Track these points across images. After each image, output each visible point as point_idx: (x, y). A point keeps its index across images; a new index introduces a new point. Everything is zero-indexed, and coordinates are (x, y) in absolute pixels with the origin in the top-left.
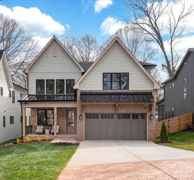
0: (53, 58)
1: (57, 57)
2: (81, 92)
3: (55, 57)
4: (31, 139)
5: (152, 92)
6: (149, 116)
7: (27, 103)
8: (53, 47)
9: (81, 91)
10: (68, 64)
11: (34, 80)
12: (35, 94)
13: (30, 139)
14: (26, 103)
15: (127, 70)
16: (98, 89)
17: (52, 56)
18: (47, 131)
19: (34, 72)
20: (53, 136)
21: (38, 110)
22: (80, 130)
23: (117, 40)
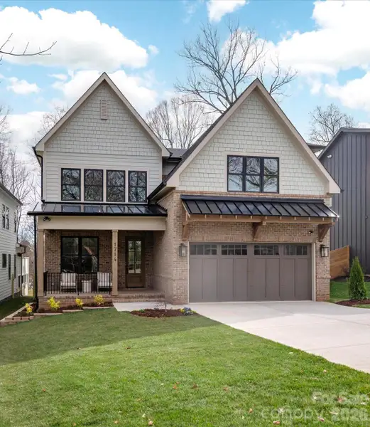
0: (101, 121)
1: (108, 121)
2: (182, 195)
3: (104, 121)
4: (59, 304)
5: (323, 200)
6: (318, 248)
7: (49, 219)
8: (100, 98)
9: (182, 192)
10: (134, 138)
11: (56, 169)
12: (60, 201)
13: (59, 302)
14: (47, 218)
15: (276, 152)
16: (218, 190)
17: (98, 117)
18: (87, 285)
19: (56, 150)
20: (109, 296)
21: (62, 237)
22: (181, 279)
23: (257, 87)
